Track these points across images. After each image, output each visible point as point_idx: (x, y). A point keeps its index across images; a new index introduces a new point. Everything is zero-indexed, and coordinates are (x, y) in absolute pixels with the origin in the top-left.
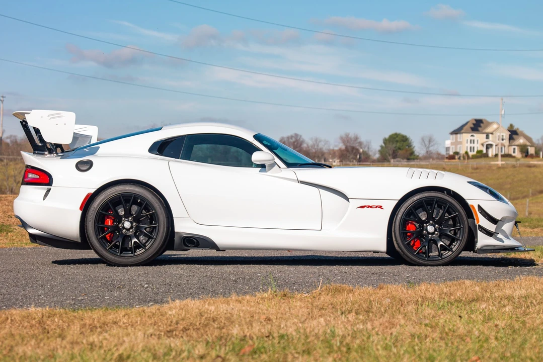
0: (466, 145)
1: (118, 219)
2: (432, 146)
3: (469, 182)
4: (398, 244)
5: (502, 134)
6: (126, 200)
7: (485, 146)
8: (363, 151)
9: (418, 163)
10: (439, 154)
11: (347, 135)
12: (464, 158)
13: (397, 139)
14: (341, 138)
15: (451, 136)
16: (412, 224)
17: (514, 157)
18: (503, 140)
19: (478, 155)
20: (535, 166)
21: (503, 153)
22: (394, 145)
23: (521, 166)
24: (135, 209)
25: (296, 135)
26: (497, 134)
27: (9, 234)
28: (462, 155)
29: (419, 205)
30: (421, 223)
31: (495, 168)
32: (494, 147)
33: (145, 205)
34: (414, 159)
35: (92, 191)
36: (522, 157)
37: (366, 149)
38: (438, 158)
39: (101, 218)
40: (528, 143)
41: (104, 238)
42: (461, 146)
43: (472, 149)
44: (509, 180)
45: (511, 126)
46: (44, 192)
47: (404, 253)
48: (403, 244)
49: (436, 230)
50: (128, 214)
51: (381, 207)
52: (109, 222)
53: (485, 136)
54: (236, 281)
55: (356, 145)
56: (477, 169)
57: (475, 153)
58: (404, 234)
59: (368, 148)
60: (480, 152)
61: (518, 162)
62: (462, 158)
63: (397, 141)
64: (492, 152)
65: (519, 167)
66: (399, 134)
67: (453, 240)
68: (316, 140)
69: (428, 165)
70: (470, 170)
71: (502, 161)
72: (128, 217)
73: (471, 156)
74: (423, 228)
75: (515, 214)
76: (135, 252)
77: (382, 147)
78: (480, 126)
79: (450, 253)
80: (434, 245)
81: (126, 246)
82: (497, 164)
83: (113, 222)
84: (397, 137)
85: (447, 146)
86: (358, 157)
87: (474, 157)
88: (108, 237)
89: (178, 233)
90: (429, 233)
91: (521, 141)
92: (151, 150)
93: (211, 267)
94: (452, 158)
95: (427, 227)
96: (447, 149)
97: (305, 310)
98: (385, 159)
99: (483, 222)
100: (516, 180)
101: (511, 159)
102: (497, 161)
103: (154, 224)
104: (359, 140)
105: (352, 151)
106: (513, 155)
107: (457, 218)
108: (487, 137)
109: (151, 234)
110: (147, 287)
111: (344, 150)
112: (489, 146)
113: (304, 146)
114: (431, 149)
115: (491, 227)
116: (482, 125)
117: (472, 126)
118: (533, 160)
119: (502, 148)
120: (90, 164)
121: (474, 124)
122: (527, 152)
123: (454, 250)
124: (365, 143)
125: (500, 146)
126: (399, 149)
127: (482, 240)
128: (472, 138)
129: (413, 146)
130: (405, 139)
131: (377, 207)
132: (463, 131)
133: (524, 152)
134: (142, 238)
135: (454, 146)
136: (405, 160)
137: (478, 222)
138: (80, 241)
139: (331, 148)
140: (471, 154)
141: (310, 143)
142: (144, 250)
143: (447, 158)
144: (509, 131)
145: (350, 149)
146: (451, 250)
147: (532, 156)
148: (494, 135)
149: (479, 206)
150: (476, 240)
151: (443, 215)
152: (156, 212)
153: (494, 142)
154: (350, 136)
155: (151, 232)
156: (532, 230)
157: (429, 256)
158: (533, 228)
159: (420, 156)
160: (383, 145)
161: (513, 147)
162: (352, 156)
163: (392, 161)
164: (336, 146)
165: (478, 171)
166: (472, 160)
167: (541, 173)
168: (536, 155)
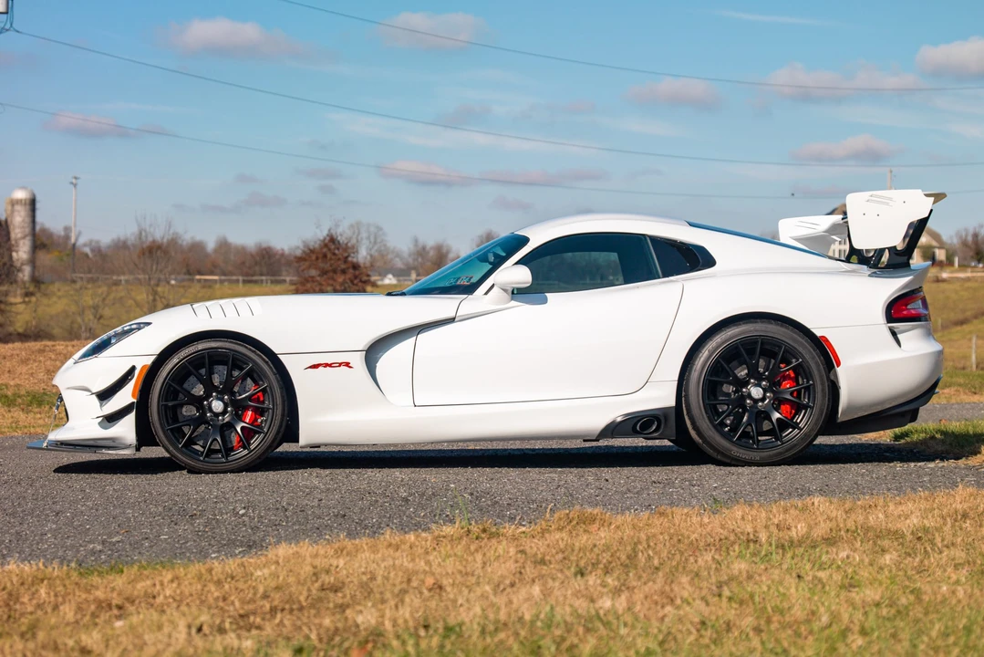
20: (946, 280)
40: (934, 243)
54: (406, 500)
91: (923, 239)
93: (370, 472)
97: (511, 566)
110: (243, 515)
118: (944, 270)
122: (933, 258)
147: (940, 265)
167: (956, 292)
168: (950, 262)
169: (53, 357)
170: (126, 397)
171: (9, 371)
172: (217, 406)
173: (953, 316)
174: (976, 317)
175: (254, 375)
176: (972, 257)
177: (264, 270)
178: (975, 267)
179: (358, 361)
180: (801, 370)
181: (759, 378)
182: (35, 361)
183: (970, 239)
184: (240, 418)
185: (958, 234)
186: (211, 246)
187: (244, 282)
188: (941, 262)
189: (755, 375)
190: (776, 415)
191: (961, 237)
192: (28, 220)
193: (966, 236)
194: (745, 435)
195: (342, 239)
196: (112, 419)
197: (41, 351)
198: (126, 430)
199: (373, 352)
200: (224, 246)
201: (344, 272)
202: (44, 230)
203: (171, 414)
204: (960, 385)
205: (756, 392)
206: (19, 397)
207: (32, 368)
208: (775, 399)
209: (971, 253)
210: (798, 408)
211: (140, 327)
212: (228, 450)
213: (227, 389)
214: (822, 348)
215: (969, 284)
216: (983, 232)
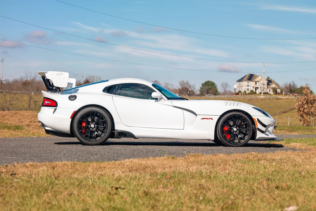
0: (245, 87)
1: (88, 123)
2: (227, 88)
3: (253, 108)
4: (219, 136)
5: (263, 82)
6: (92, 114)
7: (255, 88)
8: (191, 90)
9: (220, 97)
10: (230, 92)
11: (183, 82)
12: (244, 95)
13: (209, 84)
14: (180, 83)
15: (237, 83)
16: (226, 127)
17: (270, 94)
18: (264, 85)
19: (251, 92)
20: (280, 99)
21: (264, 92)
22: (207, 87)
23: (273, 98)
24: (96, 118)
26: (261, 82)
27: (22, 130)
28: (243, 93)
29: (230, 118)
30: (230, 126)
31: (260, 100)
32: (259, 88)
33: (101, 117)
34: (217, 95)
35: (76, 110)
36: (274, 94)
37: (193, 89)
38: (230, 94)
39: (80, 122)
40: (277, 87)
41: (82, 132)
42: (242, 88)
43: (248, 90)
44: (267, 106)
45: (268, 78)
46: (53, 110)
47: (222, 141)
48: (222, 136)
49: (237, 130)
50: (93, 121)
51: (212, 119)
52: (84, 125)
53: (254, 83)
54: (147, 152)
55: (188, 87)
56: (250, 100)
57: (249, 92)
58: (223, 132)
59: (194, 88)
60: (252, 91)
61: (271, 97)
62: (243, 94)
63: (209, 85)
64: (258, 91)
65: (272, 99)
66: (210, 81)
67: (245, 135)
68: (167, 84)
69: (225, 98)
70: (247, 101)
71: (263, 96)
72: (93, 122)
73: (247, 93)
74: (231, 129)
75: (275, 123)
76: (96, 139)
77: (201, 88)
78: (252, 78)
79: (244, 141)
80: (236, 137)
81: (91, 136)
82: (261, 98)
83: (86, 125)
84: (209, 83)
85: (235, 88)
86: (188, 93)
87: (249, 94)
88: (83, 132)
89: (116, 130)
90: (234, 131)
91: (273, 86)
92: (104, 91)
94: (237, 94)
95: (233, 128)
96: (235, 89)
98: (203, 94)
99: (259, 126)
100: (270, 106)
101: (268, 95)
102: (261, 96)
103: (105, 126)
104: (189, 84)
105: (185, 90)
106: (269, 93)
107: (247, 125)
108: (256, 83)
109: (104, 130)
111: (181, 90)
112: (257, 88)
114: (226, 89)
115: (263, 129)
116: (253, 77)
117: (248, 78)
118: (280, 96)
119: (263, 89)
120: (75, 97)
121: (249, 77)
122: (277, 92)
123: (246, 139)
124: (192, 86)
125: (262, 88)
126: (210, 89)
127: (259, 135)
128: (248, 84)
129: (217, 88)
130: (213, 84)
131: (210, 119)
132: (243, 80)
133: (275, 92)
134: (99, 132)
135: (238, 88)
136: (213, 95)
137: (257, 126)
138: (70, 133)
139: (175, 88)
140: (247, 92)
141: (164, 85)
142: (100, 138)
143: (235, 94)
144: (267, 80)
145: (184, 89)
146: (244, 139)
147: (279, 94)
148: (259, 82)
149: (258, 119)
150: (256, 135)
151: (241, 123)
152: (106, 120)
153: (260, 86)
154: (184, 82)
155: (104, 129)
156: (280, 132)
157: (234, 142)
158: (281, 131)
159: (221, 93)
160: (202, 87)
161: (269, 89)
162: (185, 93)
163: (207, 95)
164: (177, 87)
165: (251, 101)
166: (248, 95)
167: (283, 102)
168: (281, 93)
169: (20, 115)
171: (7, 119)
173: (282, 110)
174: (289, 111)
176: (289, 92)
178: (290, 95)
182: (15, 116)
183: (288, 86)
185: (284, 84)
188: (279, 93)
191: (285, 85)
193: (287, 85)
195: (90, 81)
197: (16, 113)
204: (286, 130)
206: (12, 127)
207: (14, 118)
209: (288, 91)
215: (287, 100)
216: (292, 84)
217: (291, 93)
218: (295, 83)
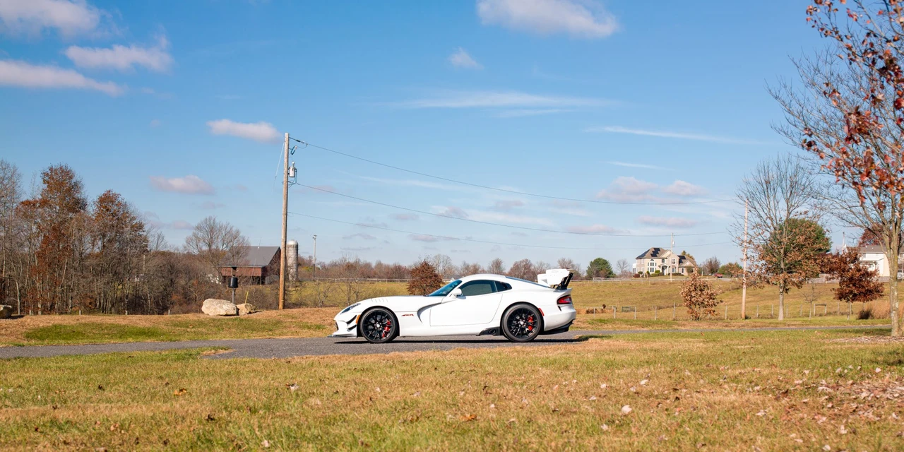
0: (648, 267)
2: (625, 267)
5: (674, 259)
7: (661, 267)
12: (646, 277)
13: (600, 262)
14: (559, 262)
15: (637, 260)
17: (682, 275)
18: (674, 263)
19: (656, 274)
21: (674, 273)
22: (597, 267)
25: (527, 260)
26: (670, 259)
28: (644, 274)
31: (668, 284)
32: (668, 268)
34: (611, 277)
36: (688, 275)
40: (693, 265)
42: (644, 267)
43: (652, 270)
44: (677, 292)
45: (681, 252)
53: (661, 260)
55: (570, 267)
56: (654, 284)
57: (654, 272)
59: (579, 269)
60: (658, 271)
61: (685, 279)
62: (644, 276)
63: (600, 264)
64: (666, 272)
66: (601, 259)
68: (541, 264)
70: (649, 285)
71: (673, 278)
73: (651, 275)
77: (589, 268)
82: (670, 281)
85: (634, 267)
87: (653, 275)
94: (637, 276)
96: (634, 270)
98: (591, 277)
101: (680, 277)
102: (670, 278)
104: (572, 263)
106: (682, 273)
108: (663, 261)
112: (664, 268)
113: (532, 268)
114: (624, 269)
116: (659, 252)
117: (652, 253)
121: (653, 251)
124: (576, 265)
125: (672, 268)
126: (601, 270)
128: (652, 262)
129: (612, 267)
130: (605, 263)
132: (645, 257)
133: (690, 272)
135: (639, 268)
136: (604, 278)
140: (651, 273)
141: (537, 266)
143: (634, 276)
144: (679, 256)
148: (668, 260)
153: (668, 265)
154: (565, 260)
159: (617, 274)
161: (682, 268)
163: (594, 278)
166: (652, 278)
170: (354, 323)
171: (308, 318)
172: (378, 326)
175: (388, 318)
176: (709, 272)
177: (397, 276)
178: (710, 276)
179: (415, 314)
180: (534, 318)
181: (522, 319)
183: (711, 263)
184: (384, 329)
186: (373, 265)
187: (388, 281)
188: (695, 274)
189: (521, 318)
190: (527, 329)
191: (708, 262)
192: (295, 254)
194: (519, 334)
195: (430, 264)
196: (350, 329)
197: (318, 311)
198: (354, 332)
199: (419, 312)
200: (379, 265)
201: (431, 278)
202: (301, 257)
203: (366, 328)
205: (522, 323)
206: (312, 326)
208: (527, 325)
209: (709, 270)
210: (533, 327)
211: (358, 305)
212: (381, 337)
213: (381, 321)
214: (539, 310)
216: (714, 260)
217: (712, 273)
218: (718, 259)
